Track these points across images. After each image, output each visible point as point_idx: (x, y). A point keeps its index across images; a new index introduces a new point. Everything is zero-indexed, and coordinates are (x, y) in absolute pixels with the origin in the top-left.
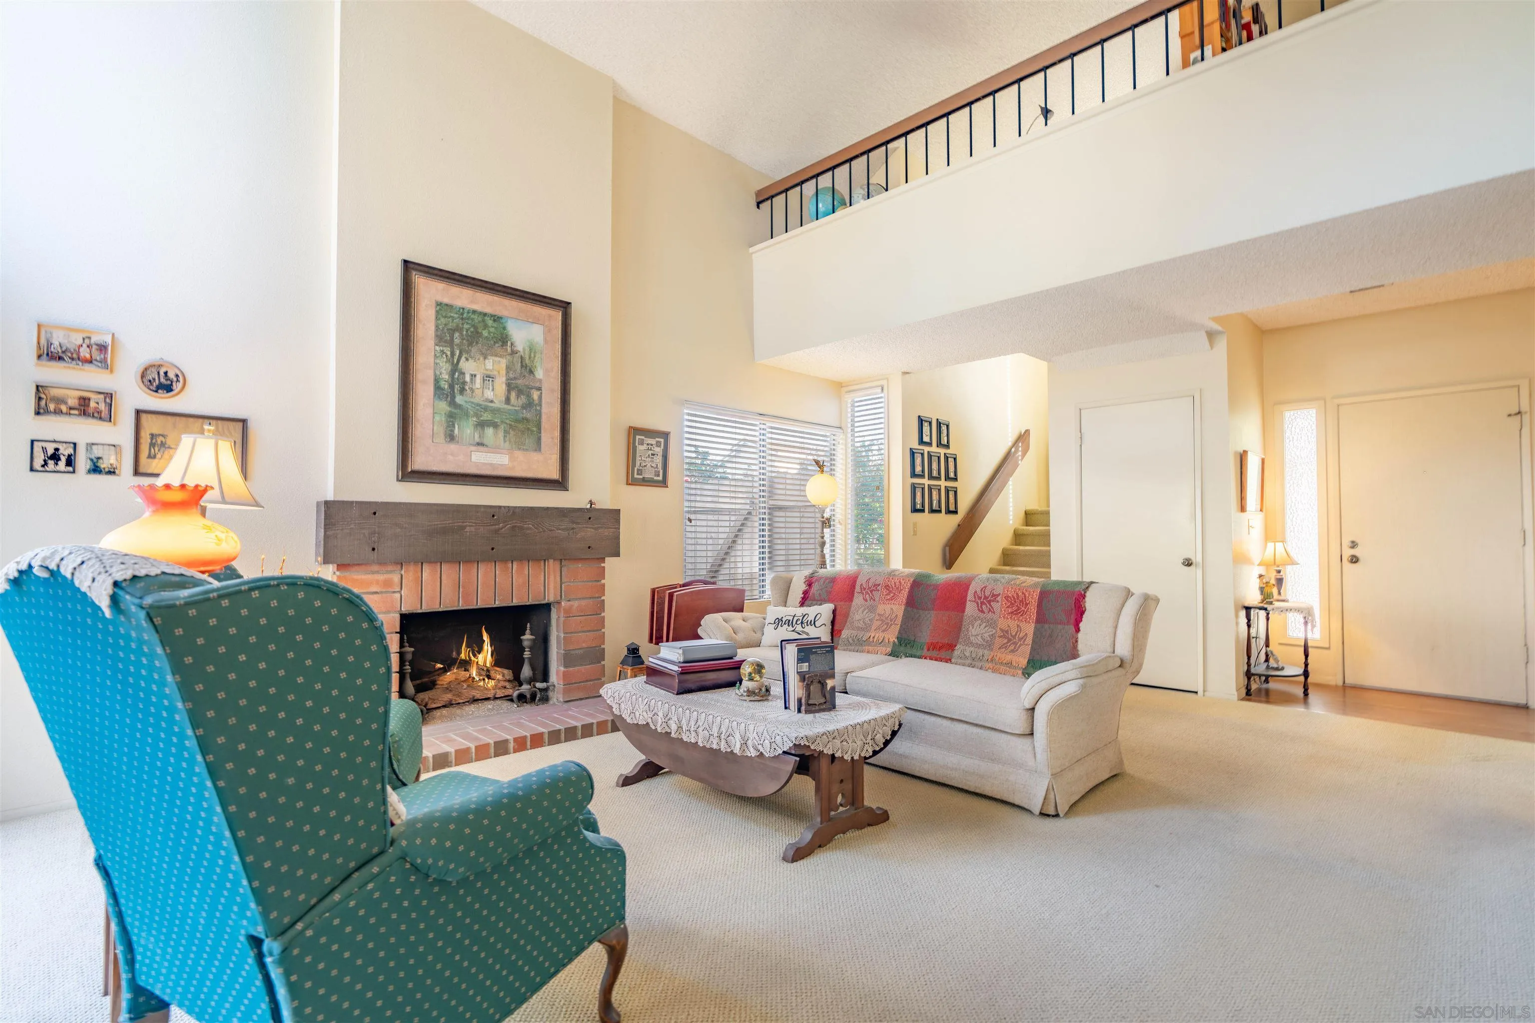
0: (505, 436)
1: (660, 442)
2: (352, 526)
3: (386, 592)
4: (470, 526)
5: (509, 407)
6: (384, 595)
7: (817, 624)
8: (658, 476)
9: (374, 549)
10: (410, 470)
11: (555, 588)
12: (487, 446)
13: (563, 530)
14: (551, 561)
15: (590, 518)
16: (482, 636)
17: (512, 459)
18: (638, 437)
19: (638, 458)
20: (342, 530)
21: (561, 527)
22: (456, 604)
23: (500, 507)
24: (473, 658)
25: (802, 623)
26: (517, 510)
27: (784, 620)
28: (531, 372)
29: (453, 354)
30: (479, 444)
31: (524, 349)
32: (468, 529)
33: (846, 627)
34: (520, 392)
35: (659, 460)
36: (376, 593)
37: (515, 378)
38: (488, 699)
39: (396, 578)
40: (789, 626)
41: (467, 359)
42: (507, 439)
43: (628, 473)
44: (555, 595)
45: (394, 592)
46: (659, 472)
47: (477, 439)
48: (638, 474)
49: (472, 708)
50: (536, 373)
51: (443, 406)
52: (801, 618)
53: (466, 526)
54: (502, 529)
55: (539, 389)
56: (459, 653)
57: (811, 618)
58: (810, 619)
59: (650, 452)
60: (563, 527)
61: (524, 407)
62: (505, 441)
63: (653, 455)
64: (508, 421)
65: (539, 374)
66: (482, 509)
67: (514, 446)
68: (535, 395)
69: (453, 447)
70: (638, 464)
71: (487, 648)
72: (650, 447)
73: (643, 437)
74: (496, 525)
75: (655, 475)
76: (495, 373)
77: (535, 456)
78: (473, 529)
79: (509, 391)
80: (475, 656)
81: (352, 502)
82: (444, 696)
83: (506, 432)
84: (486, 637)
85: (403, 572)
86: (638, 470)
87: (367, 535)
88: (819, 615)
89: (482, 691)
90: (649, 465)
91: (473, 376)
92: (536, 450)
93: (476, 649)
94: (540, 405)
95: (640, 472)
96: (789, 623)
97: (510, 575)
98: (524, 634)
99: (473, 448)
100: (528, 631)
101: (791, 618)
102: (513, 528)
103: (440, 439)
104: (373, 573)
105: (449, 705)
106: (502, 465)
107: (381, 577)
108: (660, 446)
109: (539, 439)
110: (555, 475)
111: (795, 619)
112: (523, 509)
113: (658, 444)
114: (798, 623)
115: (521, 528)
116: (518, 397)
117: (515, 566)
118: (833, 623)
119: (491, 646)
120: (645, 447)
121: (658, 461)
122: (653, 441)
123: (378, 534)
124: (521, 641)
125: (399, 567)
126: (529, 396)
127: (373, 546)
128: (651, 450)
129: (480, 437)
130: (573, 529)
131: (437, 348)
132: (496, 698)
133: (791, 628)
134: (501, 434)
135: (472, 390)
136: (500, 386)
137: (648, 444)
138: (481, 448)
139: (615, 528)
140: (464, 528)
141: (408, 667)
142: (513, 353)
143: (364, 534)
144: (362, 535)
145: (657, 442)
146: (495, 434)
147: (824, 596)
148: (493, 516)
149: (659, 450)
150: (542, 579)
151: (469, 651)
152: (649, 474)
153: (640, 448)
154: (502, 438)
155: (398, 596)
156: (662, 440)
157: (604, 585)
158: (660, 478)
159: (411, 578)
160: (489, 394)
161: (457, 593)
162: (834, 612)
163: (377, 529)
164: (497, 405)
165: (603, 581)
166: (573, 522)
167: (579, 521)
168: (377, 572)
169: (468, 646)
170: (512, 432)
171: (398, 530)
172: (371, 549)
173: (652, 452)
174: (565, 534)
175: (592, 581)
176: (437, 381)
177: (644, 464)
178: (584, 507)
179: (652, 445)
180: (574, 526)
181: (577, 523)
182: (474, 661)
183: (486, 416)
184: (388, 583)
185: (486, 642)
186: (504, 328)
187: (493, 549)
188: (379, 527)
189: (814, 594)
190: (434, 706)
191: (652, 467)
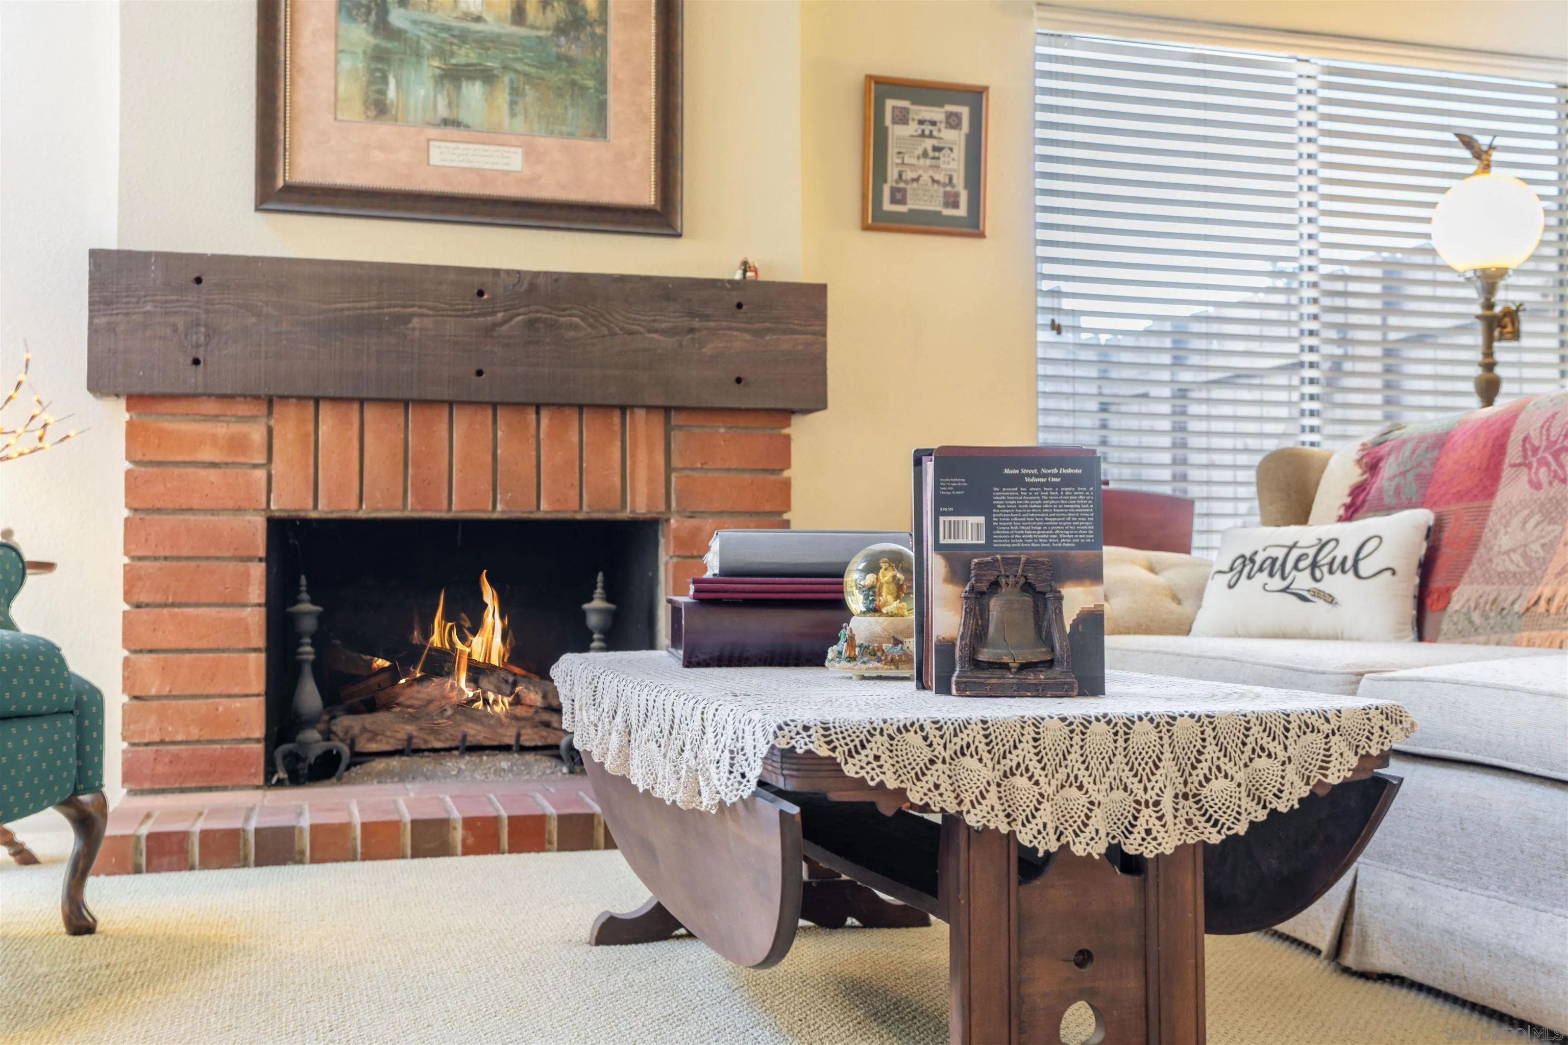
1: (958, 116)
2: (149, 307)
3: (234, 464)
4: (421, 315)
6: (231, 471)
7: (1365, 568)
8: (956, 205)
9: (196, 362)
10: (280, 183)
11: (651, 481)
12: (467, 127)
13: (663, 332)
14: (640, 414)
15: (739, 306)
16: (480, 594)
17: (530, 154)
18: (890, 104)
19: (893, 159)
20: (127, 314)
21: (657, 325)
22: (399, 504)
23: (496, 272)
24: (459, 645)
25: (1314, 565)
26: (541, 281)
27: (1259, 559)
30: (446, 122)
32: (415, 322)
33: (1466, 578)
35: (955, 162)
36: (214, 465)
38: (505, 748)
39: (257, 434)
40: (1271, 575)
42: (519, 108)
43: (864, 197)
44: (651, 497)
45: (256, 466)
46: (957, 195)
47: (443, 111)
48: (893, 201)
49: (465, 762)
52: (1312, 552)
53: (413, 315)
54: (502, 324)
56: (427, 633)
57: (1347, 550)
58: (1339, 554)
59: (929, 143)
60: (664, 325)
62: (513, 115)
63: (936, 149)
66: (452, 276)
67: (536, 126)
69: (384, 130)
70: (892, 173)
71: (493, 620)
72: (927, 128)
74: (485, 315)
75: (947, 205)
77: (590, 148)
78: (429, 323)
80: (463, 639)
81: (148, 255)
82: (396, 727)
84: (489, 595)
85: (272, 423)
86: (894, 191)
87: (181, 327)
88: (1375, 542)
89: (490, 726)
90: (926, 177)
92: (593, 136)
93: (468, 624)
95: (898, 196)
96: (1273, 567)
97: (532, 441)
98: (590, 599)
99: (432, 132)
100: (599, 591)
101: (1280, 553)
102: (531, 324)
103: (354, 110)
104: (207, 418)
105: (409, 750)
106: (506, 173)
107: (222, 430)
108: (957, 126)
109: (602, 107)
110: (647, 197)
111: (1295, 554)
112: (556, 278)
113: (953, 121)
114: (1302, 565)
115: (552, 326)
116: (544, 5)
117: (544, 422)
118: (1426, 567)
119: (502, 617)
120: (912, 128)
121: (953, 165)
122: (937, 114)
123: (207, 326)
124: (583, 614)
125: (264, 409)
126: (573, 3)
127: (193, 353)
128: (931, 136)
129: (450, 105)
130: (692, 330)
132: (523, 749)
133: (1277, 583)
134: (503, 97)
137: (921, 122)
138: (449, 131)
139: (813, 333)
140: (405, 319)
141: (308, 649)
143: (174, 325)
144: (169, 330)
145: (949, 115)
146: (489, 98)
147: (1411, 489)
148: (481, 293)
149: (956, 138)
150: (617, 454)
151: (451, 628)
152: (926, 202)
153: (897, 132)
154: (505, 108)
155: (261, 474)
156: (964, 109)
157: (787, 484)
158: (962, 211)
159: (290, 436)
160: (471, 2)
161: (400, 478)
162: (1433, 534)
163: (203, 316)
165: (786, 474)
166: (692, 315)
167: (709, 311)
168: (216, 418)
169: (447, 617)
171: (253, 320)
172: (189, 360)
173: (935, 142)
174: (668, 342)
175: (753, 470)
177: (909, 175)
178: (725, 276)
179: (933, 123)
180: (696, 323)
181: (705, 317)
182: (462, 652)
184: (238, 444)
185: (490, 608)
187: (480, 373)
188: (207, 311)
189: (1381, 491)
190: (373, 747)
191: (934, 181)
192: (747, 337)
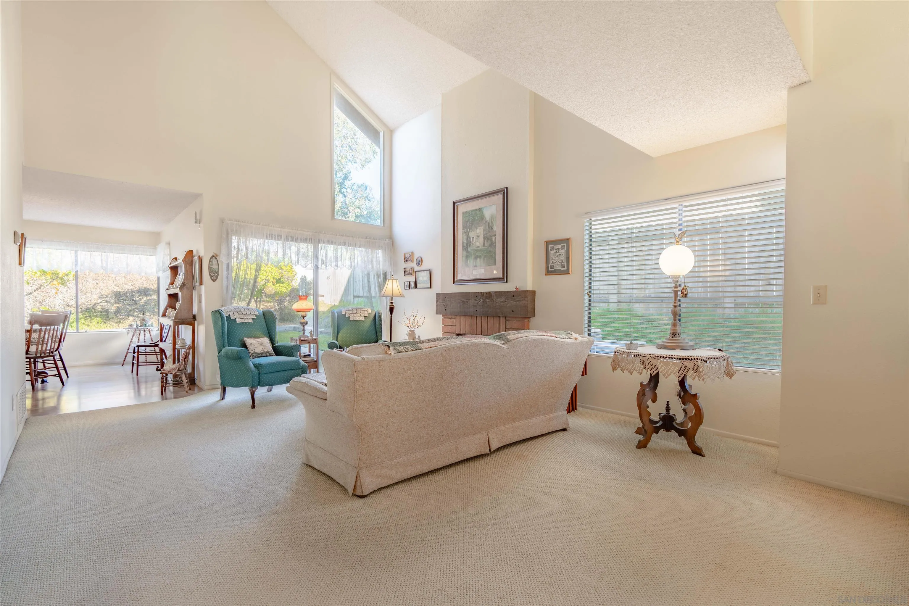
0: (483, 261)
1: (564, 246)
2: (441, 302)
5: (484, 247)
8: (564, 267)
9: (446, 310)
10: (456, 280)
12: (478, 267)
15: (514, 296)
17: (485, 270)
18: (550, 246)
19: (551, 259)
23: (479, 293)
28: (492, 228)
29: (467, 231)
30: (475, 266)
31: (489, 219)
34: (488, 239)
35: (563, 257)
37: (486, 234)
39: (455, 321)
41: (471, 232)
43: (545, 268)
46: (564, 265)
48: (551, 268)
50: (494, 229)
51: (465, 253)
54: (479, 302)
55: (495, 235)
59: (558, 254)
60: (501, 301)
61: (490, 246)
62: (483, 263)
63: (560, 255)
64: (484, 254)
65: (495, 228)
66: (473, 294)
67: (486, 265)
68: (493, 238)
69: (468, 268)
70: (551, 262)
72: (557, 250)
73: (553, 246)
74: (477, 300)
75: (562, 268)
76: (480, 234)
77: (494, 267)
78: (470, 302)
79: (484, 240)
81: (441, 293)
83: (484, 259)
86: (551, 266)
90: (557, 262)
91: (473, 238)
92: (495, 265)
94: (496, 243)
99: (473, 268)
102: (483, 301)
106: (482, 274)
108: (564, 249)
109: (495, 259)
110: (501, 276)
113: (563, 248)
115: (486, 302)
116: (487, 242)
120: (554, 251)
122: (559, 247)
123: (447, 304)
126: (491, 240)
127: (445, 308)
128: (558, 252)
129: (475, 263)
131: (463, 231)
134: (482, 260)
135: (472, 244)
136: (481, 239)
137: (556, 249)
138: (476, 268)
139: (525, 301)
140: (468, 302)
142: (486, 222)
145: (562, 246)
146: (480, 261)
148: (476, 297)
149: (563, 251)
152: (558, 267)
153: (551, 252)
156: (565, 244)
159: (458, 321)
160: (478, 244)
164: (480, 248)
166: (506, 298)
170: (485, 259)
173: (559, 253)
176: (463, 244)
177: (554, 262)
178: (512, 290)
179: (559, 249)
180: (506, 300)
181: (508, 299)
183: (477, 254)
186: (482, 213)
188: (447, 302)
191: (559, 262)
192: (514, 302)
